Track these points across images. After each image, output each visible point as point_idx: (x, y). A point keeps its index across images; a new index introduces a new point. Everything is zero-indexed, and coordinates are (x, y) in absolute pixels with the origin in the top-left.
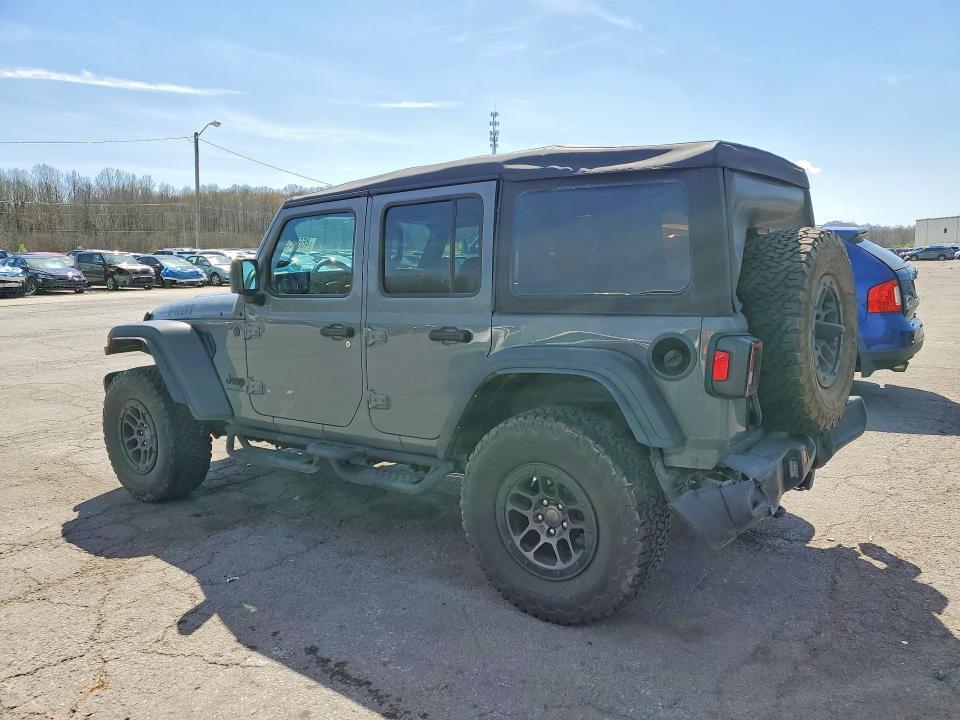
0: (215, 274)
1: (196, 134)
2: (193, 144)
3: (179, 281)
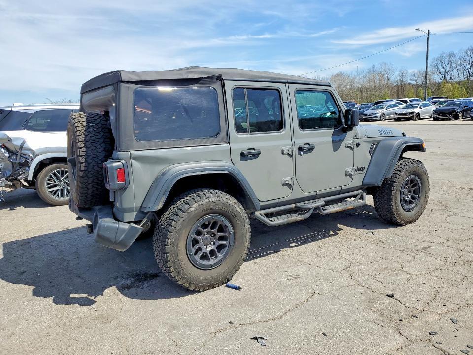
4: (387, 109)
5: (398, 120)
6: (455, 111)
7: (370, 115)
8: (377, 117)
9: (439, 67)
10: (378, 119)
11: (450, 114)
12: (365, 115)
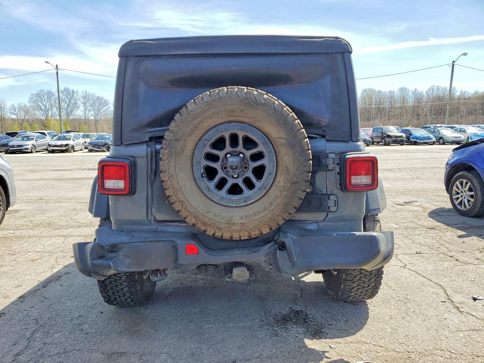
0: (441, 138)
1: (454, 62)
2: (451, 68)
3: (418, 141)
4: (36, 141)
5: (53, 152)
6: (106, 144)
7: (19, 146)
8: (27, 149)
9: (39, 103)
10: (29, 151)
11: (103, 146)
12: (13, 146)
